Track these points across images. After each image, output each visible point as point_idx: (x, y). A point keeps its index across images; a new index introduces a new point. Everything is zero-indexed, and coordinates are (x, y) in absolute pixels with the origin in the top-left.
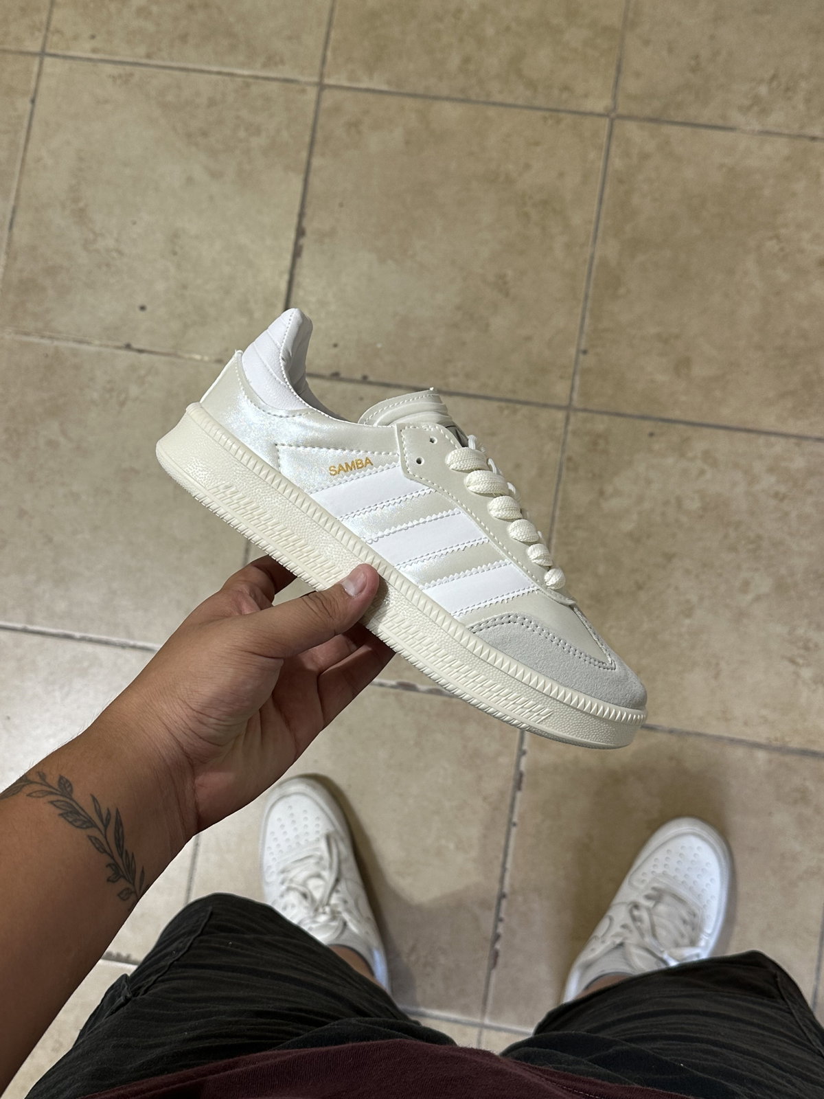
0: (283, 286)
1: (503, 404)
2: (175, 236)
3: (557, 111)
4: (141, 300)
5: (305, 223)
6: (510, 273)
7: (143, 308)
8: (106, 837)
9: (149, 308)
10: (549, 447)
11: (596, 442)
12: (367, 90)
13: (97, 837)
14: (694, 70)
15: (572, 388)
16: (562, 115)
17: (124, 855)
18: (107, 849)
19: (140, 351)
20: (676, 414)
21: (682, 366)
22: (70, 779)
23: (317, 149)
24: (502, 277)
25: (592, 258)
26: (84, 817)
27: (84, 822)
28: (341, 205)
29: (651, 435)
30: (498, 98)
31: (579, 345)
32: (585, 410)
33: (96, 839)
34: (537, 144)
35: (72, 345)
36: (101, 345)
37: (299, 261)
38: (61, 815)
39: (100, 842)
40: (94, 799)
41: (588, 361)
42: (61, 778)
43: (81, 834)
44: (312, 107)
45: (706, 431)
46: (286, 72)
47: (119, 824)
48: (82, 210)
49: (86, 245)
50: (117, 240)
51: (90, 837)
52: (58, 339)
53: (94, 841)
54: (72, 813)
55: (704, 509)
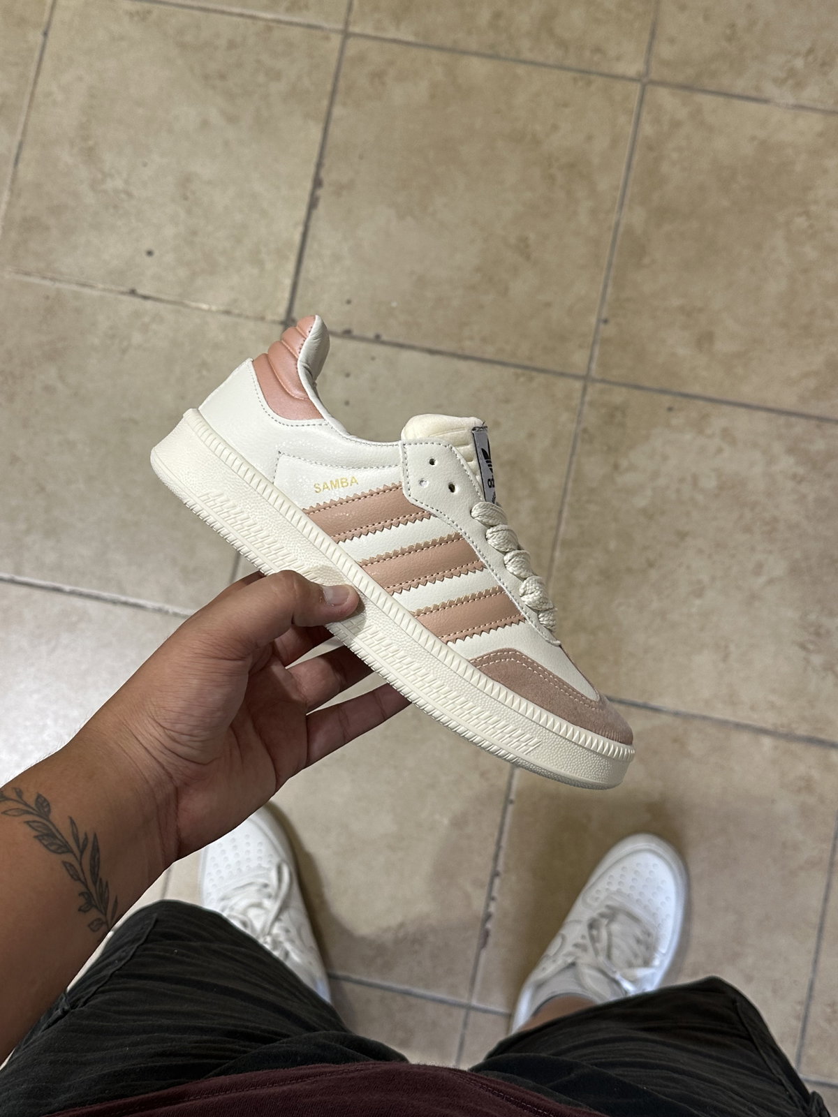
0: (297, 238)
1: (519, 371)
2: (186, 181)
3: (589, 73)
4: (148, 244)
5: (323, 174)
6: (532, 236)
7: (150, 253)
8: (81, 864)
9: (157, 253)
10: (565, 417)
11: (613, 415)
12: (394, 41)
13: (73, 863)
14: (729, 39)
15: (591, 358)
16: (593, 77)
17: (98, 883)
18: (81, 876)
19: (145, 298)
20: (696, 389)
21: (704, 340)
22: (48, 798)
23: (339, 98)
24: (524, 240)
25: (617, 224)
26: (61, 841)
27: (60, 847)
28: (361, 157)
29: (670, 409)
30: (527, 55)
31: (600, 313)
32: (603, 381)
33: (71, 865)
34: (566, 105)
35: (75, 288)
36: (104, 290)
37: (315, 213)
38: (36, 837)
39: (75, 868)
40: (73, 823)
41: (609, 331)
42: (39, 796)
43: (57, 859)
44: (336, 55)
45: (726, 409)
46: (309, 17)
47: (96, 849)
48: (91, 149)
49: (94, 185)
50: (127, 182)
51: (64, 863)
52: (60, 281)
53: (69, 868)
54: (48, 836)
55: (721, 487)
